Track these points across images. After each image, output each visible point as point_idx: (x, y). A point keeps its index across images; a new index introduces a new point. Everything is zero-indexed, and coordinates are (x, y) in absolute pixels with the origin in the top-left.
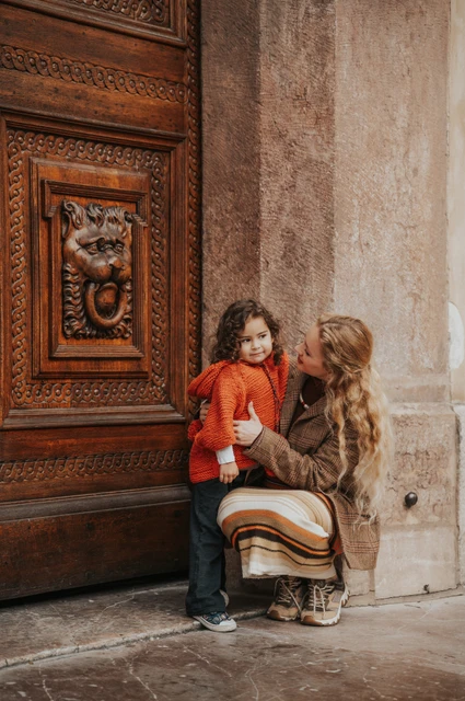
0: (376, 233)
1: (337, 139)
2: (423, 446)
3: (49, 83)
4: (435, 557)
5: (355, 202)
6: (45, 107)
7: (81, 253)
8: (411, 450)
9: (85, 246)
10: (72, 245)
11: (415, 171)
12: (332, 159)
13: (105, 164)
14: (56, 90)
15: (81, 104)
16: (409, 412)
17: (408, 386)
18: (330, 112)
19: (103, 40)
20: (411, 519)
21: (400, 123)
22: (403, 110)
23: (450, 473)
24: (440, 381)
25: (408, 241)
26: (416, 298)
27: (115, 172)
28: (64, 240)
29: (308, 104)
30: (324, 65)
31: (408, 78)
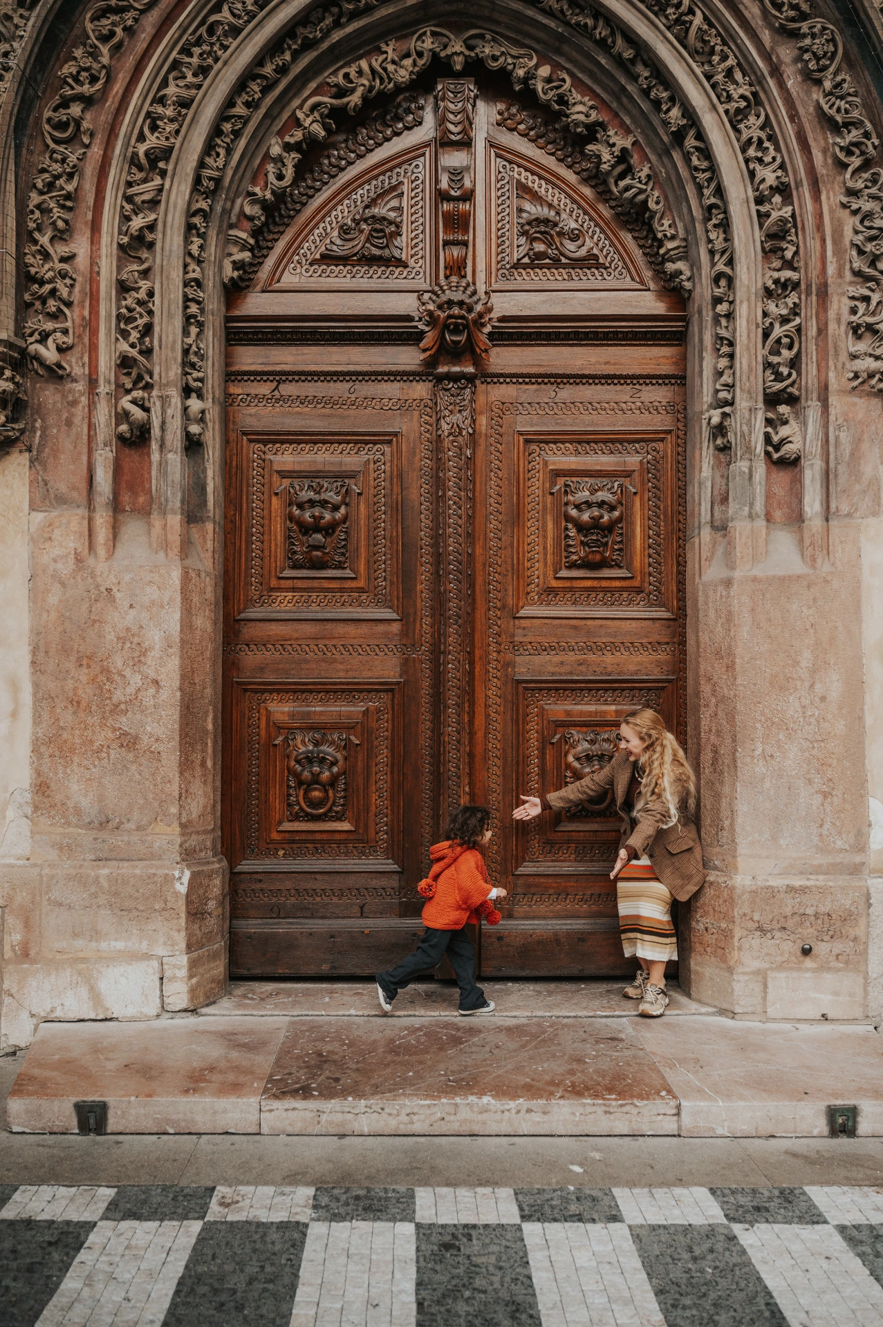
0: (779, 747)
1: (739, 681)
2: (822, 909)
3: (557, 659)
4: (836, 994)
6: (553, 674)
7: (576, 765)
8: (810, 911)
9: (578, 759)
10: (570, 759)
11: (823, 699)
12: (735, 696)
13: (606, 703)
14: (562, 663)
15: (583, 668)
16: (809, 883)
17: (816, 862)
18: (734, 662)
19: (601, 626)
20: (808, 963)
21: (804, 664)
22: (807, 654)
23: (860, 931)
24: (858, 859)
25: (815, 752)
26: (825, 795)
27: (613, 708)
28: (566, 756)
29: (722, 658)
30: (730, 630)
31: (812, 631)
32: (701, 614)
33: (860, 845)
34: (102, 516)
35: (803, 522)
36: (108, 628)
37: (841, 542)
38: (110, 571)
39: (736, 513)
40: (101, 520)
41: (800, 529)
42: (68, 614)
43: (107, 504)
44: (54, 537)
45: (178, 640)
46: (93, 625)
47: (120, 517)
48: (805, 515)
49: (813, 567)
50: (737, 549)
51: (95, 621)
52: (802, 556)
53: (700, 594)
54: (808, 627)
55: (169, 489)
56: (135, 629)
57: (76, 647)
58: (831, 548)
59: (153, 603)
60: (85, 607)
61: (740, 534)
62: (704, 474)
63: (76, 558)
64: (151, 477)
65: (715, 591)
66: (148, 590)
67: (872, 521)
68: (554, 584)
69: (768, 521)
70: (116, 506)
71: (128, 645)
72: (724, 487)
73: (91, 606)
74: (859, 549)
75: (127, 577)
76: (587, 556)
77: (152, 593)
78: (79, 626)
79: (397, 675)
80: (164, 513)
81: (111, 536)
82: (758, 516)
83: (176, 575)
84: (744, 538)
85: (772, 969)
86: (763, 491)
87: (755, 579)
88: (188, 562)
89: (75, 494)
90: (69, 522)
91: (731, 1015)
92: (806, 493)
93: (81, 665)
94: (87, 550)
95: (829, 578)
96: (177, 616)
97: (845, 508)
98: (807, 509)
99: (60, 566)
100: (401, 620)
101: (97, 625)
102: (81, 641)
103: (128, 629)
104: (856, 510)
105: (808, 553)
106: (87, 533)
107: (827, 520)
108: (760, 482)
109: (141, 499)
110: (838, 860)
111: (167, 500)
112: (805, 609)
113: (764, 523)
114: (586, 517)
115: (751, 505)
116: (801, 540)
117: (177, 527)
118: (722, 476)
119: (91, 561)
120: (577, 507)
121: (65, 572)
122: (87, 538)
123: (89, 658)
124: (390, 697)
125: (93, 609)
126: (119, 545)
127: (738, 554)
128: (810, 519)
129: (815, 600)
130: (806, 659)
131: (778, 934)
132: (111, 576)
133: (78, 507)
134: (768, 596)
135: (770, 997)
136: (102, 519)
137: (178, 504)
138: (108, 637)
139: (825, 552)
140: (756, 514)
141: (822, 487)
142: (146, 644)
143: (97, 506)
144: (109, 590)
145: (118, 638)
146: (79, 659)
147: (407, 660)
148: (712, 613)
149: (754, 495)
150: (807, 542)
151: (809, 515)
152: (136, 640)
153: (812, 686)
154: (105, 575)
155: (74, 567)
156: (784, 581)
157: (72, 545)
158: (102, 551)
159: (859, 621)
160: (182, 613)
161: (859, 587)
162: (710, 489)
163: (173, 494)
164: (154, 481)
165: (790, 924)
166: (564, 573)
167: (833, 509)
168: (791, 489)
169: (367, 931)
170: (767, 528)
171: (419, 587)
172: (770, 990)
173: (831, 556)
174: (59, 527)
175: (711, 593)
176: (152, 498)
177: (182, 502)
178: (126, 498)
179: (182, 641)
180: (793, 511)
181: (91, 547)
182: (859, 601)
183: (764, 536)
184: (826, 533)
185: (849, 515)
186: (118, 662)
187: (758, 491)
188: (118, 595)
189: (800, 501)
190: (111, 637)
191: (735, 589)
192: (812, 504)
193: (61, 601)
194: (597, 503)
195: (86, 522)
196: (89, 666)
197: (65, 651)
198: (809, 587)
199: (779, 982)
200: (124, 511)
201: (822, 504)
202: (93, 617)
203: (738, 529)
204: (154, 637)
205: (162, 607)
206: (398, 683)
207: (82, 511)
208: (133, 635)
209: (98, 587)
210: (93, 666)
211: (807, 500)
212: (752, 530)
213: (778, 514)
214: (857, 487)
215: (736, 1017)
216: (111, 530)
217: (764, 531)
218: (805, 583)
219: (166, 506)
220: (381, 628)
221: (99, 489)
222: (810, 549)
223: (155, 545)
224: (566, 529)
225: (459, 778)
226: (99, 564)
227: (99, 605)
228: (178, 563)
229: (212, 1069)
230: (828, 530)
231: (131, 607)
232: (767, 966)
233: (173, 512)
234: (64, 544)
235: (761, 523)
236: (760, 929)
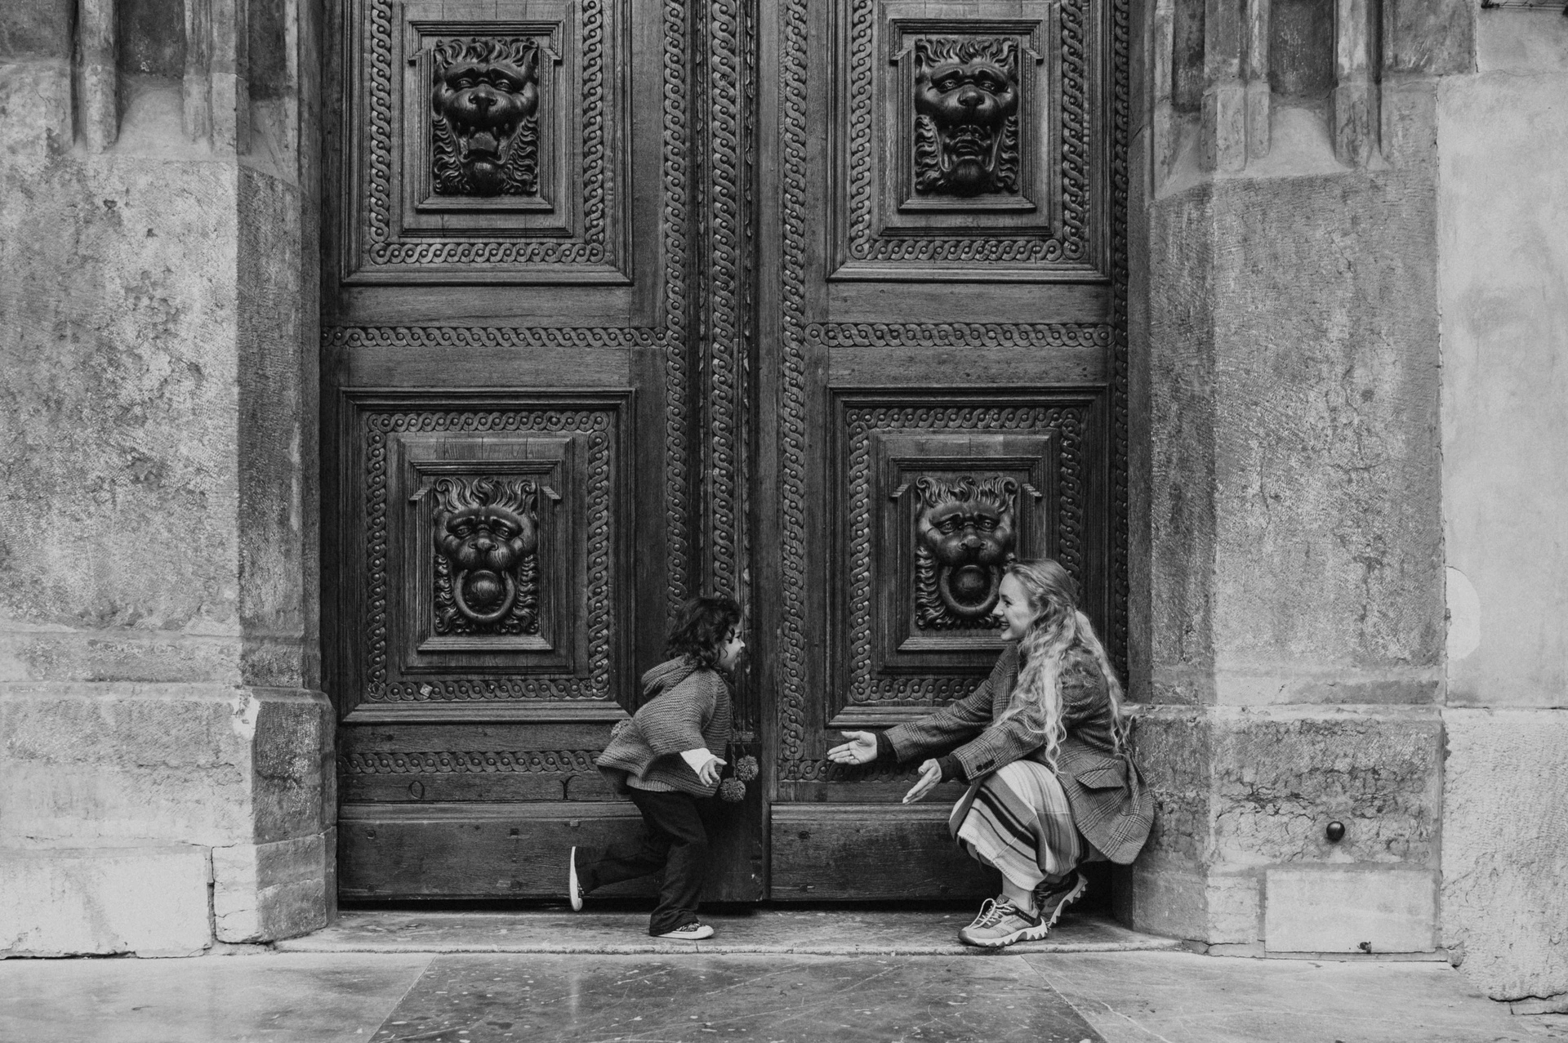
0: (1290, 481)
1: (1220, 366)
2: (1363, 762)
3: (902, 353)
4: (1386, 908)
5: (1254, 444)
6: (896, 379)
7: (936, 534)
8: (1342, 765)
9: (938, 525)
10: (925, 525)
11: (1368, 395)
12: (1213, 393)
13: (987, 430)
14: (911, 360)
15: (947, 369)
16: (1340, 717)
17: (1352, 682)
18: (1211, 334)
20: (1339, 855)
21: (1334, 334)
22: (1340, 317)
23: (1428, 799)
24: (1425, 676)
25: (1353, 488)
26: (1370, 564)
28: (917, 520)
29: (1190, 329)
30: (1204, 278)
31: (1349, 275)
32: (1154, 258)
33: (1430, 653)
34: (95, 72)
35: (1337, 84)
36: (109, 272)
37: (1402, 118)
38: (110, 170)
39: (1217, 69)
40: (94, 79)
41: (1331, 101)
42: (37, 246)
43: (104, 50)
44: (10, 107)
45: (234, 294)
46: (82, 266)
47: (131, 81)
48: (1340, 71)
49: (1353, 163)
50: (1219, 133)
51: (85, 259)
52: (1333, 144)
53: (1153, 223)
54: (1342, 268)
55: (216, 26)
56: (157, 274)
57: (52, 304)
58: (1384, 128)
59: (189, 228)
60: (68, 232)
61: (1224, 106)
62: (1161, 12)
63: (50, 146)
64: (183, 11)
65: (1179, 214)
66: (180, 204)
67: (1458, 80)
68: (897, 221)
69: (1273, 89)
70: (122, 60)
71: (145, 301)
72: (1194, 36)
73: (78, 233)
74: (1434, 131)
75: (143, 181)
76: (954, 171)
77: (186, 210)
78: (58, 268)
79: (625, 380)
80: (205, 70)
81: (112, 109)
82: (1255, 75)
83: (229, 177)
84: (1230, 113)
85: (1274, 866)
86: (1265, 32)
87: (1249, 186)
88: (250, 160)
89: (46, 32)
90: (36, 82)
91: (1203, 948)
92: (1342, 32)
93: (62, 337)
94: (69, 134)
95: (1380, 182)
96: (232, 251)
97: (1409, 58)
98: (1343, 60)
99: (21, 159)
100: (631, 284)
101: (89, 266)
102: (62, 294)
103: (145, 274)
104: (1430, 61)
105: (1343, 139)
106: (69, 102)
107: (1378, 80)
108: (1260, 17)
109: (168, 52)
110: (1391, 678)
111: (211, 47)
112: (1337, 237)
113: (1266, 88)
114: (953, 101)
115: (1245, 57)
116: (1331, 120)
117: (230, 97)
118: (1192, 17)
119: (77, 152)
120: (939, 84)
121: (31, 171)
122: (69, 111)
123: (77, 324)
124: (613, 420)
125: (83, 238)
126: (127, 128)
127: (1221, 142)
128: (1348, 78)
129: (1355, 220)
130: (1339, 324)
131: (1285, 807)
132: (115, 180)
133: (52, 54)
134: (1272, 215)
135: (1270, 915)
136: (96, 78)
137: (231, 54)
138: (110, 287)
139: (1373, 136)
140: (1253, 72)
141: (1369, 21)
142: (177, 302)
143: (86, 54)
144: (110, 204)
145: (128, 290)
146: (59, 326)
147: (641, 354)
148: (1173, 254)
149: (1249, 40)
150: (1342, 118)
151: (1346, 71)
152: (159, 293)
153: (1348, 372)
154: (103, 176)
155: (47, 162)
156: (1302, 188)
157: (42, 123)
158: (95, 134)
159: (1433, 258)
160: (240, 247)
161: (1433, 198)
162: (1170, 38)
163: (222, 35)
164: (188, 14)
165: (1308, 787)
166: (914, 202)
167: (1388, 60)
168: (1314, 33)
169: (573, 822)
170: (1272, 100)
171: (663, 227)
172: (1270, 903)
173: (1385, 143)
174: (19, 89)
175: (1172, 218)
176: (185, 44)
177: (239, 50)
178: (140, 48)
179: (241, 296)
180: (1316, 71)
181: (78, 127)
182: (1432, 223)
183: (1266, 111)
184: (1376, 104)
185: (1417, 70)
186: (127, 330)
187: (1256, 31)
188: (126, 213)
189: (1331, 51)
190: (114, 286)
191: (1214, 203)
192: (1351, 51)
193: (24, 222)
194: (973, 76)
195: (67, 82)
196: (76, 339)
197: (34, 310)
198: (1344, 197)
199: (1285, 886)
200: (138, 71)
201: (1368, 52)
202: (82, 251)
203: (1220, 98)
204: (191, 289)
205: (205, 235)
206: (624, 395)
207: (59, 63)
208: (154, 284)
209: (89, 197)
210: (84, 337)
211: (1343, 43)
212: (1245, 99)
213: (1290, 79)
214: (1432, 20)
215: (1213, 950)
216: (111, 98)
217: (1266, 102)
218: (1338, 192)
219: (211, 56)
220: (598, 298)
221: (89, 23)
222: (1347, 130)
223: (191, 127)
224: (919, 124)
225: (732, 556)
226: (92, 157)
227: (92, 230)
228: (233, 158)
229: (286, 1013)
230: (1379, 99)
231: (150, 233)
232: (1266, 860)
233: (224, 69)
234: (28, 120)
235: (1261, 88)
236: (1254, 797)
